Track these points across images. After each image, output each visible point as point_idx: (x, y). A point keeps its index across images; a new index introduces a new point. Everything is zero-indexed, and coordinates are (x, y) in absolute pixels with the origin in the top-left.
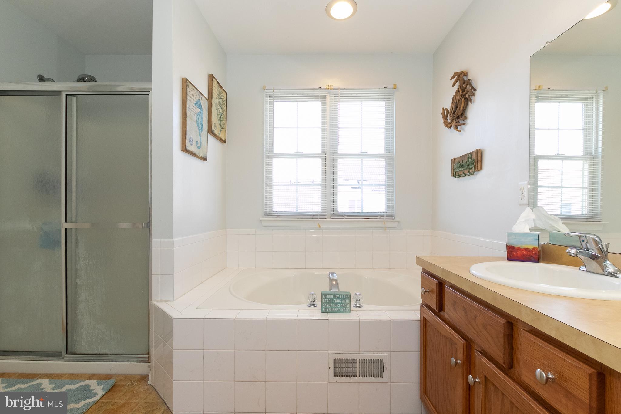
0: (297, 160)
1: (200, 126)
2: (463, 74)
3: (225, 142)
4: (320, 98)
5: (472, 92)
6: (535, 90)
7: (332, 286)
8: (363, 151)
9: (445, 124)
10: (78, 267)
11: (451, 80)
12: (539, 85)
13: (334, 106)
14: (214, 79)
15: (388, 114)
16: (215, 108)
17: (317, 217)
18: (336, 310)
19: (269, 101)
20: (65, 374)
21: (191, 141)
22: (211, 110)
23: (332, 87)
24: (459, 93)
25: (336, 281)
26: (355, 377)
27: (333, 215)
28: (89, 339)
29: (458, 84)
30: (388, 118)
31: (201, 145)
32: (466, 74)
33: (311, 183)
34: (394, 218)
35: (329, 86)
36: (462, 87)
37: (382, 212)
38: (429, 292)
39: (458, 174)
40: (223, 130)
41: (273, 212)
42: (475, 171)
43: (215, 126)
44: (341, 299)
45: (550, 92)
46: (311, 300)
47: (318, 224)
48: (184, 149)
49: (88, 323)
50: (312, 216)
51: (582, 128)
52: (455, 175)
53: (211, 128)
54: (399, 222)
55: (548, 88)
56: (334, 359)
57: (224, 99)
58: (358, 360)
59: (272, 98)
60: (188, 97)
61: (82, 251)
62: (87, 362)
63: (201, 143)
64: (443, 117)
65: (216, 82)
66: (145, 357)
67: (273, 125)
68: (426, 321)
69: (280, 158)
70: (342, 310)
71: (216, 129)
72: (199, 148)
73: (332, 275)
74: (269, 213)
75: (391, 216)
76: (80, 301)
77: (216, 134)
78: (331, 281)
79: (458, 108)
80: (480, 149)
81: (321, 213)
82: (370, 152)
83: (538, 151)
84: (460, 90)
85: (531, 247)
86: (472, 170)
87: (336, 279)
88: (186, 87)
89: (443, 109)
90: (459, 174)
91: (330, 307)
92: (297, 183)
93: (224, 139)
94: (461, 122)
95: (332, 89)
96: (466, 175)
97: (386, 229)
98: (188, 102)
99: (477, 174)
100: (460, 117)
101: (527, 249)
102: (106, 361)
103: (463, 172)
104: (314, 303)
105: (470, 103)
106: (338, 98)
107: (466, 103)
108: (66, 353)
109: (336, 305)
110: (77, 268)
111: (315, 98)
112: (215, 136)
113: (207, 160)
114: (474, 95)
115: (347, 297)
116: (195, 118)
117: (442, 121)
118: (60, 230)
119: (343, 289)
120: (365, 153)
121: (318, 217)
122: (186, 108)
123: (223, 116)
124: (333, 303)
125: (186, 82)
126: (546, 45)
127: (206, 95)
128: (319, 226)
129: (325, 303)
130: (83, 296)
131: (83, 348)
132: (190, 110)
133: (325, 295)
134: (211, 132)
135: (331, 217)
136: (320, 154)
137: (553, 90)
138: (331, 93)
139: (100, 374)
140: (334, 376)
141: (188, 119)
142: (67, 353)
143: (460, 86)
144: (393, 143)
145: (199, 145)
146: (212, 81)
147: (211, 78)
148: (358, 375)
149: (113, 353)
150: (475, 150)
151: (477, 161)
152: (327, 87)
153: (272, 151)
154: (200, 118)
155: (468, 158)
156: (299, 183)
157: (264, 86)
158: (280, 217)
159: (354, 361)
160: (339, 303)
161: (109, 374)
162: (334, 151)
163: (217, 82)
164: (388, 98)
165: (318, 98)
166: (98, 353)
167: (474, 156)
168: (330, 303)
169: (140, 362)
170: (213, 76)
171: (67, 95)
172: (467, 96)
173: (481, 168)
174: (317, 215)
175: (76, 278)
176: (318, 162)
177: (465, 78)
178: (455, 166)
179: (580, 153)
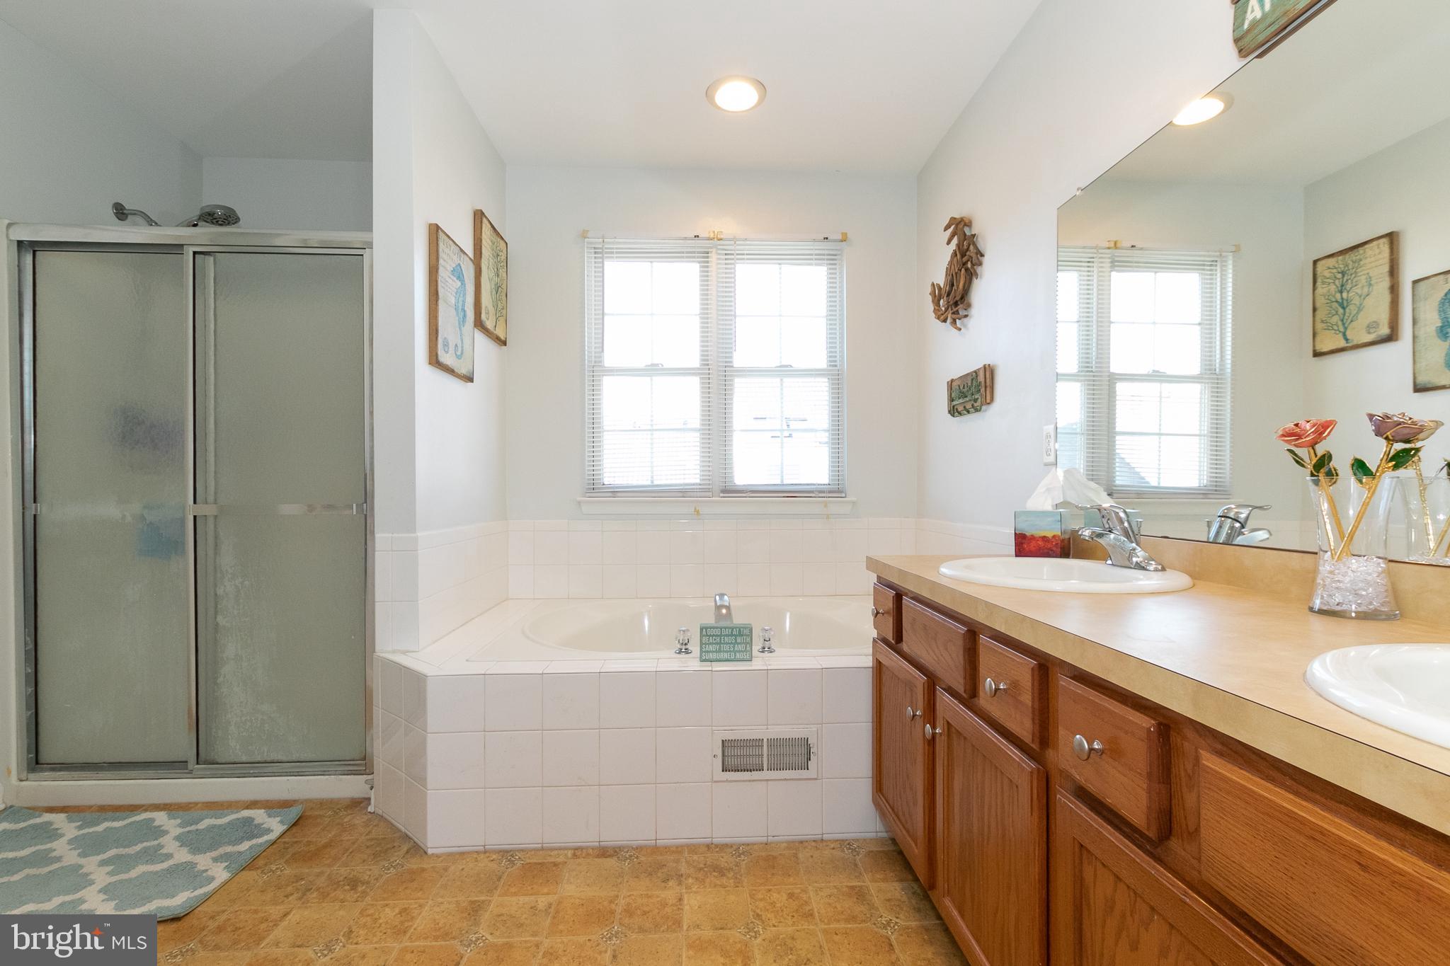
0: (652, 380)
1: (461, 315)
2: (963, 223)
3: (504, 343)
4: (698, 257)
5: (978, 259)
6: (1109, 248)
7: (719, 616)
8: (784, 363)
9: (935, 313)
10: (220, 591)
11: (945, 231)
12: (1115, 240)
13: (726, 273)
14: (484, 220)
15: (832, 290)
16: (487, 276)
17: (692, 494)
18: (726, 656)
19: (593, 260)
20: (196, 804)
21: (446, 345)
22: (480, 282)
23: (722, 237)
24: (955, 259)
25: (728, 608)
26: (760, 770)
27: (724, 491)
28: (244, 734)
29: (955, 241)
30: (833, 299)
31: (462, 353)
32: (968, 224)
33: (682, 427)
34: (844, 495)
35: (716, 232)
36: (961, 247)
37: (821, 485)
38: (883, 614)
39: (957, 409)
40: (502, 320)
41: (604, 484)
42: (982, 405)
43: (487, 313)
44: (736, 636)
45: (1136, 252)
46: (681, 642)
47: (695, 509)
48: (434, 361)
49: (241, 702)
50: (683, 492)
51: (1197, 322)
52: (953, 411)
53: (480, 317)
54: (854, 503)
55: (1133, 246)
56: (723, 741)
57: (503, 258)
58: (765, 740)
59: (600, 253)
60: (441, 261)
61: (227, 560)
62: (241, 779)
63: (462, 347)
64: (933, 301)
65: (488, 224)
66: (362, 764)
67: (603, 311)
68: (880, 666)
69: (617, 375)
70: (738, 656)
71: (488, 319)
72: (459, 357)
73: (721, 599)
74: (594, 488)
75: (839, 491)
76: (225, 659)
77: (489, 327)
78: (719, 608)
79: (955, 287)
80: (989, 365)
81: (700, 487)
82: (796, 365)
83: (1115, 368)
84: (958, 253)
85: (1049, 535)
86: (978, 404)
87: (728, 605)
88: (437, 240)
89: (933, 284)
90: (959, 410)
91: (716, 652)
92: (652, 425)
93: (503, 338)
94: (962, 313)
95: (721, 239)
96: (968, 412)
97: (828, 517)
98: (441, 270)
99: (986, 411)
100: (959, 303)
101: (1044, 538)
102: (279, 774)
103: (965, 407)
104: (687, 647)
105: (974, 279)
106: (732, 257)
107: (968, 277)
108: (196, 762)
109: (726, 647)
110: (218, 593)
111: (687, 257)
112: (488, 332)
113: (473, 382)
114: (980, 264)
115: (746, 632)
116: (453, 301)
117: (931, 307)
118: (183, 521)
119: (738, 620)
120: (787, 366)
121: (695, 494)
122: (437, 281)
123: (501, 291)
124: (720, 643)
125: (437, 231)
126: (1078, 194)
127: (470, 252)
128: (697, 512)
129: (706, 644)
130: (230, 649)
131: (231, 751)
132: (443, 285)
133: (706, 628)
134: (479, 324)
135: (722, 495)
136: (698, 369)
137: (1141, 249)
138: (719, 247)
139: (267, 801)
140: (723, 771)
141: (441, 302)
142: (198, 763)
143: (958, 245)
144: (842, 347)
145: (459, 353)
146: (481, 222)
147: (479, 216)
148: (765, 768)
149: (294, 759)
150: (981, 366)
151: (986, 387)
152: (712, 236)
153: (600, 362)
154: (461, 299)
155: (972, 380)
156: (655, 427)
157: (584, 230)
158: (619, 494)
159: (757, 743)
160: (732, 643)
161: (287, 800)
162: (726, 362)
163: (491, 224)
164: (832, 259)
165: (694, 257)
166: (263, 760)
167: (981, 378)
168: (717, 644)
169: (348, 775)
170: (482, 213)
171: (195, 253)
172: (969, 265)
173: (992, 399)
174: (693, 491)
175: (216, 613)
176: (694, 383)
177: (967, 230)
178: (953, 395)
179: (1195, 369)
